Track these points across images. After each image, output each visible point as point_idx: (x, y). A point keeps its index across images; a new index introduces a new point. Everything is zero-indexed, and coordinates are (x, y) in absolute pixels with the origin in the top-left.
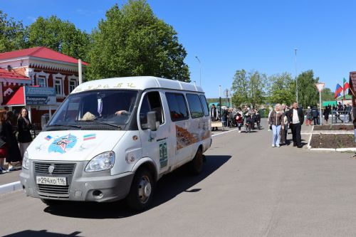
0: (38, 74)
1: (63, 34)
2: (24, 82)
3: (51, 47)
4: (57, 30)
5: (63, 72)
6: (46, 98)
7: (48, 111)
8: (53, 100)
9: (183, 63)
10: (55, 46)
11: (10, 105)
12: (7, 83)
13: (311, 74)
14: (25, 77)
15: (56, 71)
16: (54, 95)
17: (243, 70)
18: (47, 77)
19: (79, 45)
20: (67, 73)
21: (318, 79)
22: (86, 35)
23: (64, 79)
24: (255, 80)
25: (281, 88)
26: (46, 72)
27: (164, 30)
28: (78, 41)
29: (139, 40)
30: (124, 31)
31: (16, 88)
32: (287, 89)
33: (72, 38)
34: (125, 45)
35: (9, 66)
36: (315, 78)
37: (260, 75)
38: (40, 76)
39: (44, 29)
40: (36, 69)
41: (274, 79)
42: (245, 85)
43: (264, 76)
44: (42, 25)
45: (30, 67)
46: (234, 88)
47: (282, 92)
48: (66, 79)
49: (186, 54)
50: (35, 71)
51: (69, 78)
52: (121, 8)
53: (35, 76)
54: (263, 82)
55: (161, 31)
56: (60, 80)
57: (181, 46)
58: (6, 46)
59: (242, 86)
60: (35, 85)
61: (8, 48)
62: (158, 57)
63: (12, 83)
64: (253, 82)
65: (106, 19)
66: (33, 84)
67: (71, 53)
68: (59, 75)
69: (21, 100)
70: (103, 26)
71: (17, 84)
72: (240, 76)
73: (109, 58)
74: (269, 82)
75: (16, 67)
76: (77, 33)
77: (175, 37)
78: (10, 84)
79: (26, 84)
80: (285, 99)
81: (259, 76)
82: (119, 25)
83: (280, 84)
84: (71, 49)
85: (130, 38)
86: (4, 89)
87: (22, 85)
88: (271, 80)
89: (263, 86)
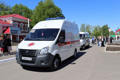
0: (15, 23)
1: (24, 10)
2: (10, 26)
3: (20, 14)
4: (22, 8)
5: (23, 23)
6: (17, 31)
7: (18, 36)
8: (19, 32)
10: (21, 14)
11: (5, 33)
12: (4, 26)
13: (107, 26)
14: (10, 24)
15: (21, 22)
16: (20, 30)
17: (84, 24)
18: (18, 24)
19: (29, 14)
20: (25, 23)
21: (109, 27)
22: (31, 10)
23: (23, 25)
25: (97, 30)
26: (17, 23)
27: (58, 9)
28: (29, 13)
29: (49, 13)
30: (44, 9)
31: (7, 28)
32: (99, 31)
33: (26, 11)
34: (44, 14)
35: (5, 20)
36: (108, 27)
38: (15, 24)
39: (17, 8)
40: (14, 21)
41: (94, 27)
42: (84, 29)
43: (91, 26)
44: (17, 7)
45: (12, 21)
48: (24, 25)
50: (14, 22)
51: (25, 25)
52: (43, 2)
53: (14, 24)
55: (57, 10)
56: (22, 25)
57: (63, 15)
58: (4, 13)
60: (14, 27)
61: (5, 14)
63: (6, 26)
64: (87, 28)
65: (38, 5)
66: (13, 26)
67: (26, 16)
68: (22, 24)
69: (9, 32)
70: (37, 8)
71: (8, 26)
72: (83, 26)
73: (39, 18)
74: (93, 28)
75: (7, 21)
76: (28, 10)
77: (61, 12)
78: (5, 26)
79: (11, 26)
80: (98, 34)
81: (89, 26)
82: (42, 7)
83: (96, 29)
84: (26, 15)
85: (46, 12)
86: (3, 28)
87: (9, 27)
88: (93, 27)
89: (91, 29)
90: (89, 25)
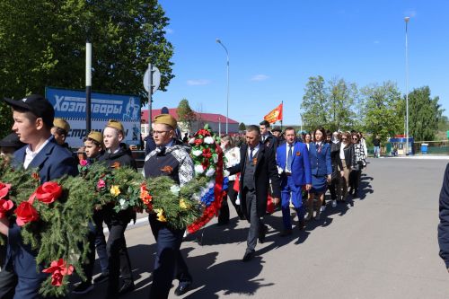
9: (162, 40)
13: (426, 92)
17: (321, 78)
21: (437, 99)
24: (340, 93)
25: (380, 105)
32: (389, 108)
36: (432, 97)
37: (347, 86)
41: (370, 91)
42: (322, 101)
43: (354, 86)
46: (306, 105)
47: (381, 111)
49: (167, 19)
54: (351, 96)
59: (318, 101)
62: (69, 11)
64: (335, 96)
72: (316, 86)
74: (361, 97)
80: (386, 124)
81: (345, 87)
83: (378, 100)
88: (364, 93)
89: (352, 102)
90: (342, 81)
